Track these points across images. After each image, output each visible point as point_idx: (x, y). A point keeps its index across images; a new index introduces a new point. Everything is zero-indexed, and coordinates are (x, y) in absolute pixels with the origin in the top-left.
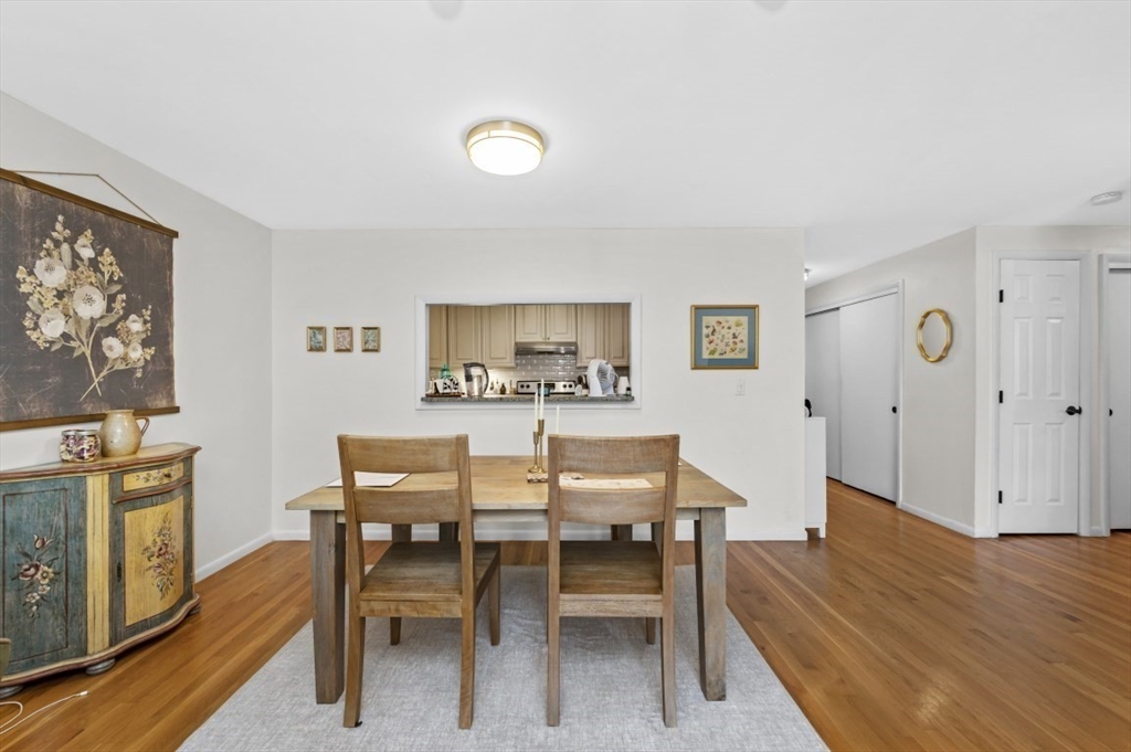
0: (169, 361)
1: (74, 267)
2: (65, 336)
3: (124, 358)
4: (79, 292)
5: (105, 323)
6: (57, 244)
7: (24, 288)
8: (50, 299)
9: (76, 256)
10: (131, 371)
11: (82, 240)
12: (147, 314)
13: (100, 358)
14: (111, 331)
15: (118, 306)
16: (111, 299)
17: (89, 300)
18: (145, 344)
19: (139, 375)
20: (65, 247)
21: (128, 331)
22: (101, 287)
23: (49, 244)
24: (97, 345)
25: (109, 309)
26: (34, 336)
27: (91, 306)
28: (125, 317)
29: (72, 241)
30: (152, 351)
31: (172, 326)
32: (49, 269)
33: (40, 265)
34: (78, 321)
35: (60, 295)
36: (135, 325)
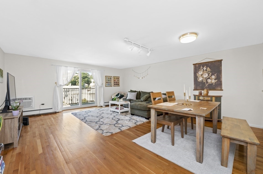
0: (221, 82)
1: (203, 71)
2: (202, 80)
3: (211, 82)
4: (204, 74)
5: (208, 77)
6: (201, 69)
7: (197, 75)
8: (200, 76)
9: (203, 70)
10: (213, 84)
11: (204, 68)
12: (216, 75)
13: (207, 82)
14: (209, 78)
15: (210, 75)
16: (209, 74)
17: (205, 75)
18: (215, 80)
19: (214, 84)
20: (202, 69)
21: (212, 78)
22: (207, 73)
23: (200, 70)
24: (207, 80)
25: (209, 75)
26: (198, 80)
27: (206, 75)
28: (211, 76)
29: (203, 68)
30: (217, 80)
31: (221, 76)
32: (200, 72)
33: (199, 72)
34: (204, 78)
35: (201, 75)
36: (213, 77)
